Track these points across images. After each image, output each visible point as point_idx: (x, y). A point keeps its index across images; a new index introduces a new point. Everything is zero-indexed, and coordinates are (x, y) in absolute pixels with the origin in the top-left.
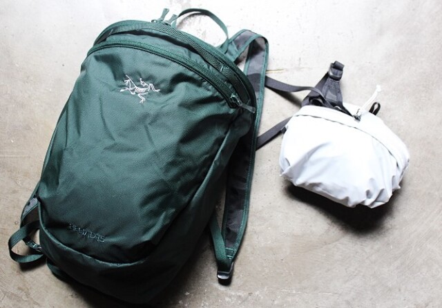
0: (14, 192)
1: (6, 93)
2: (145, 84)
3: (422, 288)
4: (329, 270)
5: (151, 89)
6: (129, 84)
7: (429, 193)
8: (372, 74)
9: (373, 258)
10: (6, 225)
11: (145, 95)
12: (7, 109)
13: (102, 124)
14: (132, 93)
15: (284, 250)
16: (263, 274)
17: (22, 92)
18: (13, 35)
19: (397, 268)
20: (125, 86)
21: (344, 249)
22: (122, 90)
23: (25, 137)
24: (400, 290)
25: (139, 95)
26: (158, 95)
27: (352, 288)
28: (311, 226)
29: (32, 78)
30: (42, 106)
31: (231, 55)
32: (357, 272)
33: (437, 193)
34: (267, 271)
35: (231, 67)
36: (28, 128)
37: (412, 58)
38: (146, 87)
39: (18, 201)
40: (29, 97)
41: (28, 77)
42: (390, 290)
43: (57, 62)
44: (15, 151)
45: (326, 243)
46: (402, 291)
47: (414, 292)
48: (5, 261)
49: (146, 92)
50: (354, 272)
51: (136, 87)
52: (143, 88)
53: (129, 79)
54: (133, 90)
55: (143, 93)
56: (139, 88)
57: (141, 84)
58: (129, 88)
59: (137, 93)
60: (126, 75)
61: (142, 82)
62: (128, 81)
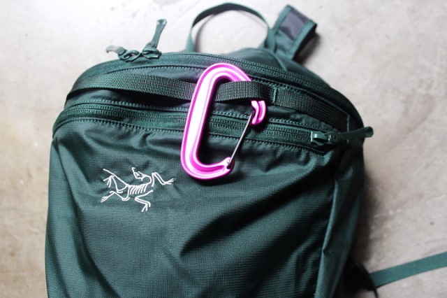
2: (144, 176)
4: (428, 165)
5: (156, 181)
6: (113, 184)
11: (149, 196)
14: (123, 199)
20: (107, 189)
21: (438, 128)
25: (137, 199)
35: (289, 83)
38: (146, 180)
45: (409, 130)
49: (148, 189)
51: (127, 185)
52: (142, 185)
53: (110, 175)
54: (125, 194)
55: (143, 193)
56: (134, 186)
57: (136, 178)
58: (115, 190)
59: (133, 197)
60: (104, 170)
61: (136, 174)
62: (110, 179)
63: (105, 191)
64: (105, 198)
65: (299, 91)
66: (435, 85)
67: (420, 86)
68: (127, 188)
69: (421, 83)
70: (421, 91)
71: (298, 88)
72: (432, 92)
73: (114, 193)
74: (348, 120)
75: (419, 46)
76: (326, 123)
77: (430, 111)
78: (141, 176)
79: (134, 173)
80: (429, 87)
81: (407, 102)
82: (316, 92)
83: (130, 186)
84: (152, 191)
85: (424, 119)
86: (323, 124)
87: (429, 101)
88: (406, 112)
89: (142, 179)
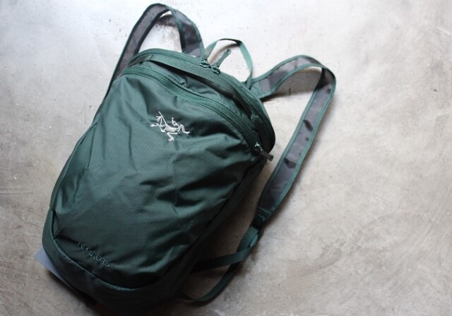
0: (19, 227)
1: (8, 132)
2: (176, 124)
3: (415, 307)
4: (324, 293)
5: (181, 130)
6: (160, 121)
7: (418, 215)
8: (360, 101)
9: (367, 280)
10: (13, 259)
11: (175, 135)
12: (9, 147)
14: (162, 131)
15: (281, 275)
16: (262, 299)
17: (23, 129)
18: (13, 76)
19: (390, 289)
21: (338, 272)
23: (27, 173)
24: (393, 310)
25: (168, 134)
26: (187, 137)
27: (348, 310)
28: (306, 251)
29: (32, 116)
30: (42, 143)
32: (351, 294)
33: (425, 215)
34: (265, 295)
36: (29, 165)
37: (398, 86)
38: (177, 127)
39: (23, 235)
40: (30, 135)
41: (28, 115)
42: (384, 310)
43: (55, 100)
44: (18, 187)
45: (321, 267)
46: (396, 310)
47: (407, 311)
48: (12, 294)
49: (176, 131)
50: (348, 294)
51: (166, 124)
52: (174, 128)
54: (164, 128)
55: (172, 132)
56: (170, 127)
58: (160, 124)
59: (167, 132)
60: (159, 112)
61: (173, 122)
62: (159, 117)
63: (155, 122)
64: (153, 125)
66: (346, 245)
67: (336, 242)
69: (338, 240)
70: (336, 245)
72: (342, 249)
75: (345, 217)
77: (337, 260)
80: (342, 245)
81: (325, 249)
83: (167, 126)
84: (177, 133)
85: (332, 264)
87: (339, 253)
88: (322, 255)
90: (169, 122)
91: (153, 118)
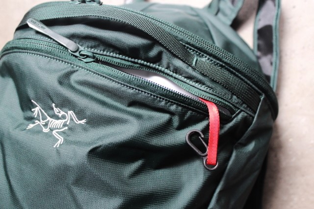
2: (62, 113)
5: (72, 119)
6: (38, 115)
11: (64, 132)
13: (7, 187)
14: (44, 130)
20: (33, 118)
22: (31, 126)
25: (54, 132)
26: (85, 129)
31: (225, 15)
35: (210, 55)
38: (64, 117)
49: (65, 125)
51: (49, 118)
52: (60, 120)
53: (37, 106)
54: (46, 125)
55: (60, 129)
56: (54, 120)
57: (56, 113)
58: (39, 121)
59: (51, 130)
60: (32, 101)
61: (56, 110)
62: (36, 109)
65: (218, 64)
68: (49, 121)
71: (218, 61)
73: (39, 122)
74: (262, 99)
76: (238, 98)
78: (59, 112)
79: (55, 109)
82: (234, 68)
83: (51, 119)
84: (66, 128)
86: (235, 97)
89: (60, 115)
90: (51, 112)
91: (29, 114)
